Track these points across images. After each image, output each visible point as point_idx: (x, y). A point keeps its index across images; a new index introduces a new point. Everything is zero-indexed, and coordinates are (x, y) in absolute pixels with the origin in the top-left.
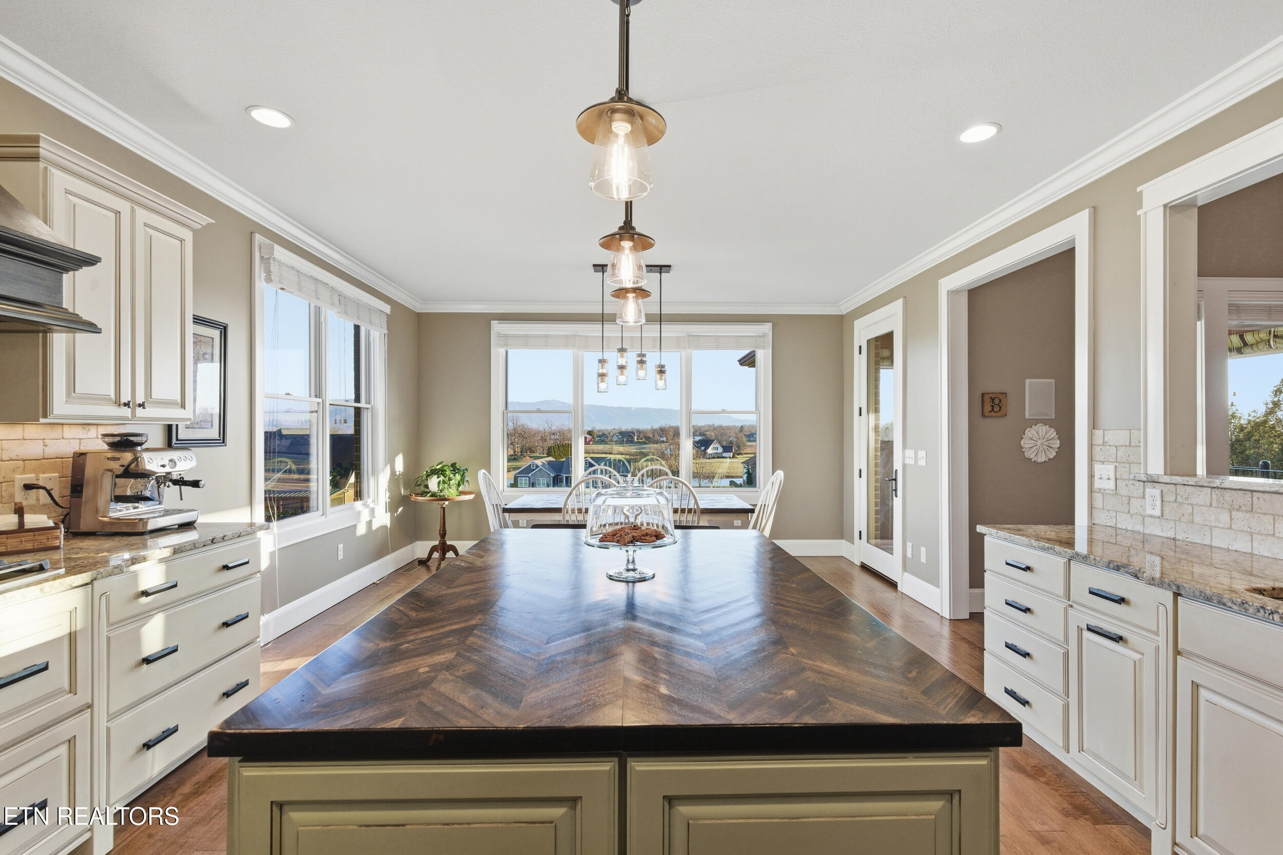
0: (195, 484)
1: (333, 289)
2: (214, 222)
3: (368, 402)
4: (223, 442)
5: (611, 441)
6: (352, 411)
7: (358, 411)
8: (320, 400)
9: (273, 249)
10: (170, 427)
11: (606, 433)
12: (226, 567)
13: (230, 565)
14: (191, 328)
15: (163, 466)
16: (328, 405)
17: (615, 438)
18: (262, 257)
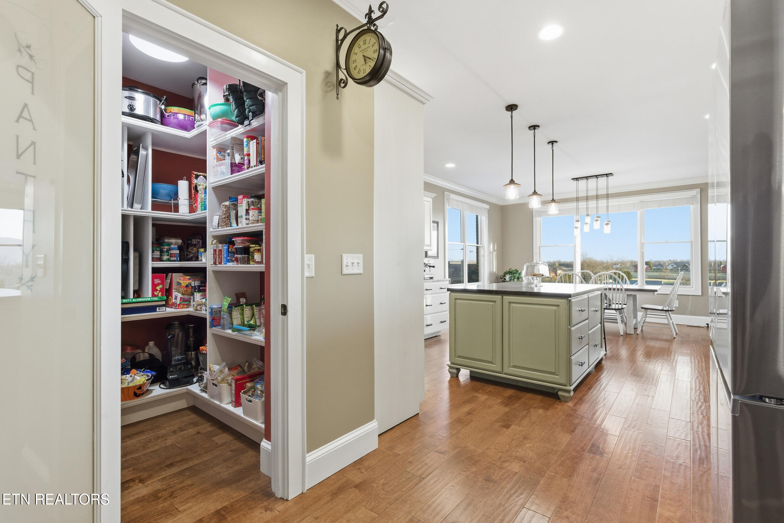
0: (433, 267)
1: (468, 204)
2: (437, 195)
3: (481, 244)
4: (438, 257)
5: (666, 269)
6: (475, 248)
7: (478, 248)
8: (464, 244)
9: (450, 196)
10: (426, 252)
11: (662, 263)
12: (441, 288)
13: (442, 288)
14: (432, 224)
15: (427, 262)
16: (467, 245)
17: (670, 267)
18: (447, 199)
